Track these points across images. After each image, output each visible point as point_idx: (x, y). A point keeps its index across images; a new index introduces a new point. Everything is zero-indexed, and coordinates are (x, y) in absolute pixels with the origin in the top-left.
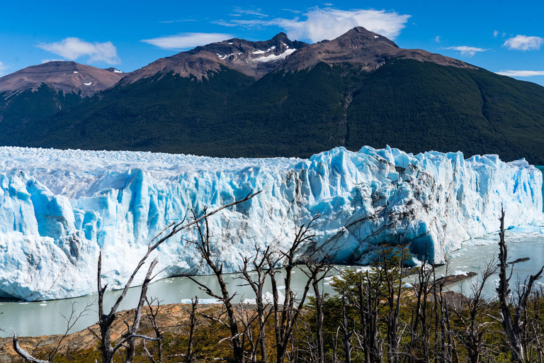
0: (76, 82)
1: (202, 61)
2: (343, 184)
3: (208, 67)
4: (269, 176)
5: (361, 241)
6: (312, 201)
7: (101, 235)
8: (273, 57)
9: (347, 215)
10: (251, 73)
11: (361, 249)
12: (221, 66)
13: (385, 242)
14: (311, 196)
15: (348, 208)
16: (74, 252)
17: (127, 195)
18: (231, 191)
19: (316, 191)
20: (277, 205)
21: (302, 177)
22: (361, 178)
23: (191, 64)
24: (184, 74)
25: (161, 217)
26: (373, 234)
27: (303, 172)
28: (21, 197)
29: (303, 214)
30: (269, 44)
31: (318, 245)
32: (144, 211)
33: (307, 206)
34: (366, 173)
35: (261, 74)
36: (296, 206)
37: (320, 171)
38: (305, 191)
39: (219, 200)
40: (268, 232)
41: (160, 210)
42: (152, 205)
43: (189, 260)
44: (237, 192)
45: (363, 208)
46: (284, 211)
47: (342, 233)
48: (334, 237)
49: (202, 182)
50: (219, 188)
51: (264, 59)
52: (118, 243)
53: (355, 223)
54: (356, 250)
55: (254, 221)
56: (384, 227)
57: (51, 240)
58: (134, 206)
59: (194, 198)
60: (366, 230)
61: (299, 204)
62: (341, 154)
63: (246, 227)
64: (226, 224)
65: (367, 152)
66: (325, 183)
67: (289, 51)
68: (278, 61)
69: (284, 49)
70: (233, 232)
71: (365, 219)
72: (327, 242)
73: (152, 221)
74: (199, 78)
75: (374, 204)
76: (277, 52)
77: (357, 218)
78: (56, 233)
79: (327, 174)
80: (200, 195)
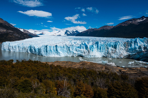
0: (107, 28)
1: (126, 23)
2: (137, 45)
3: (128, 24)
4: (121, 43)
5: (140, 56)
6: (130, 48)
7: (92, 50)
8: (141, 20)
9: (137, 50)
10: (136, 24)
11: (140, 58)
12: (130, 23)
13: (146, 57)
14: (130, 47)
15: (137, 49)
16: (89, 52)
17: (97, 45)
18: (113, 45)
19: (131, 46)
20: (122, 48)
21: (128, 43)
22: (142, 44)
23: (125, 24)
24: (123, 25)
25: (102, 48)
26: (143, 55)
27: (128, 42)
28: (83, 45)
29: (128, 50)
30: (140, 18)
31: (131, 56)
32: (99, 47)
33: (129, 48)
34: (144, 43)
35: (138, 24)
36: (126, 48)
37: (132, 42)
38: (128, 46)
39: (111, 46)
40: (120, 52)
41: (101, 47)
42: (100, 47)
43: (106, 55)
44: (114, 45)
45: (141, 50)
46: (124, 49)
47: (136, 54)
48: (134, 54)
49: (108, 43)
50: (111, 44)
51: (139, 21)
52: (95, 51)
53: (139, 52)
54: (139, 57)
55: (117, 50)
56: (146, 54)
57: (86, 50)
58: (98, 47)
59: (107, 46)
60: (142, 54)
61: (127, 48)
62: (137, 39)
63: (116, 51)
64: (112, 50)
65: (145, 39)
66: (133, 45)
67: (145, 19)
68: (142, 21)
69: (144, 19)
70: (113, 52)
71: (142, 52)
72: (132, 55)
73: (100, 49)
74: (126, 26)
75: (144, 49)
76: (142, 20)
77: (140, 51)
78: (87, 49)
79: (133, 43)
80: (108, 45)
